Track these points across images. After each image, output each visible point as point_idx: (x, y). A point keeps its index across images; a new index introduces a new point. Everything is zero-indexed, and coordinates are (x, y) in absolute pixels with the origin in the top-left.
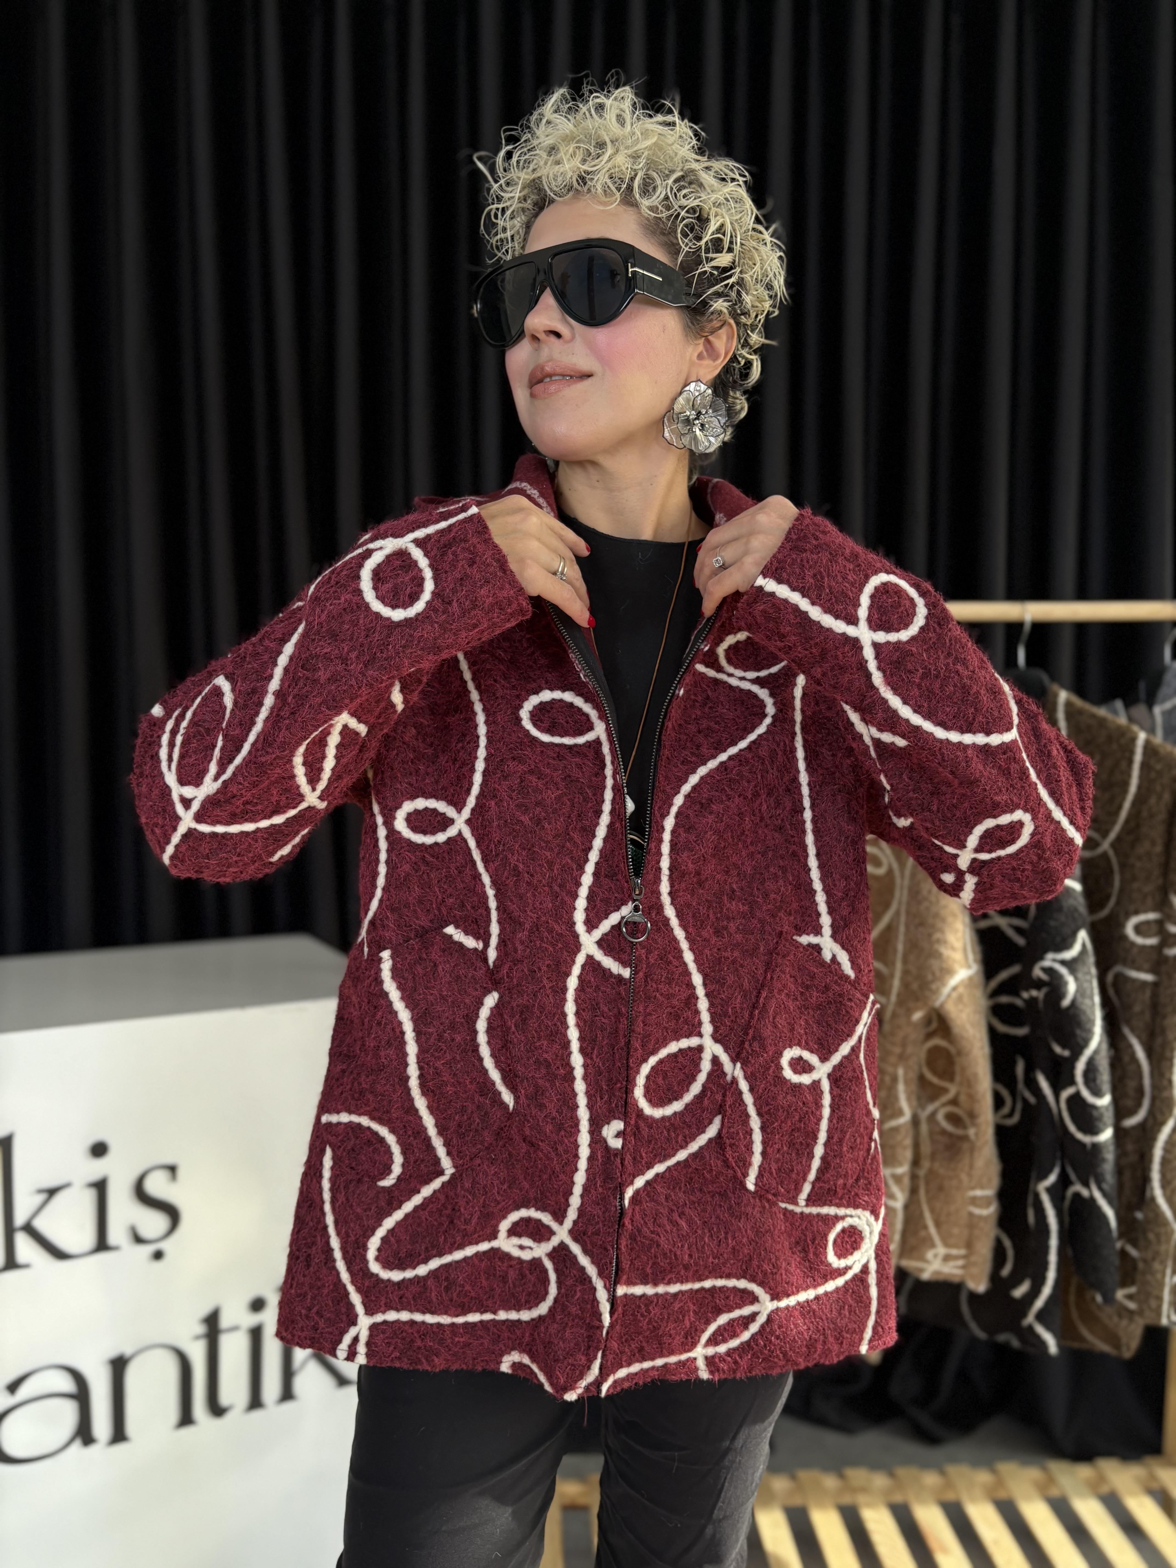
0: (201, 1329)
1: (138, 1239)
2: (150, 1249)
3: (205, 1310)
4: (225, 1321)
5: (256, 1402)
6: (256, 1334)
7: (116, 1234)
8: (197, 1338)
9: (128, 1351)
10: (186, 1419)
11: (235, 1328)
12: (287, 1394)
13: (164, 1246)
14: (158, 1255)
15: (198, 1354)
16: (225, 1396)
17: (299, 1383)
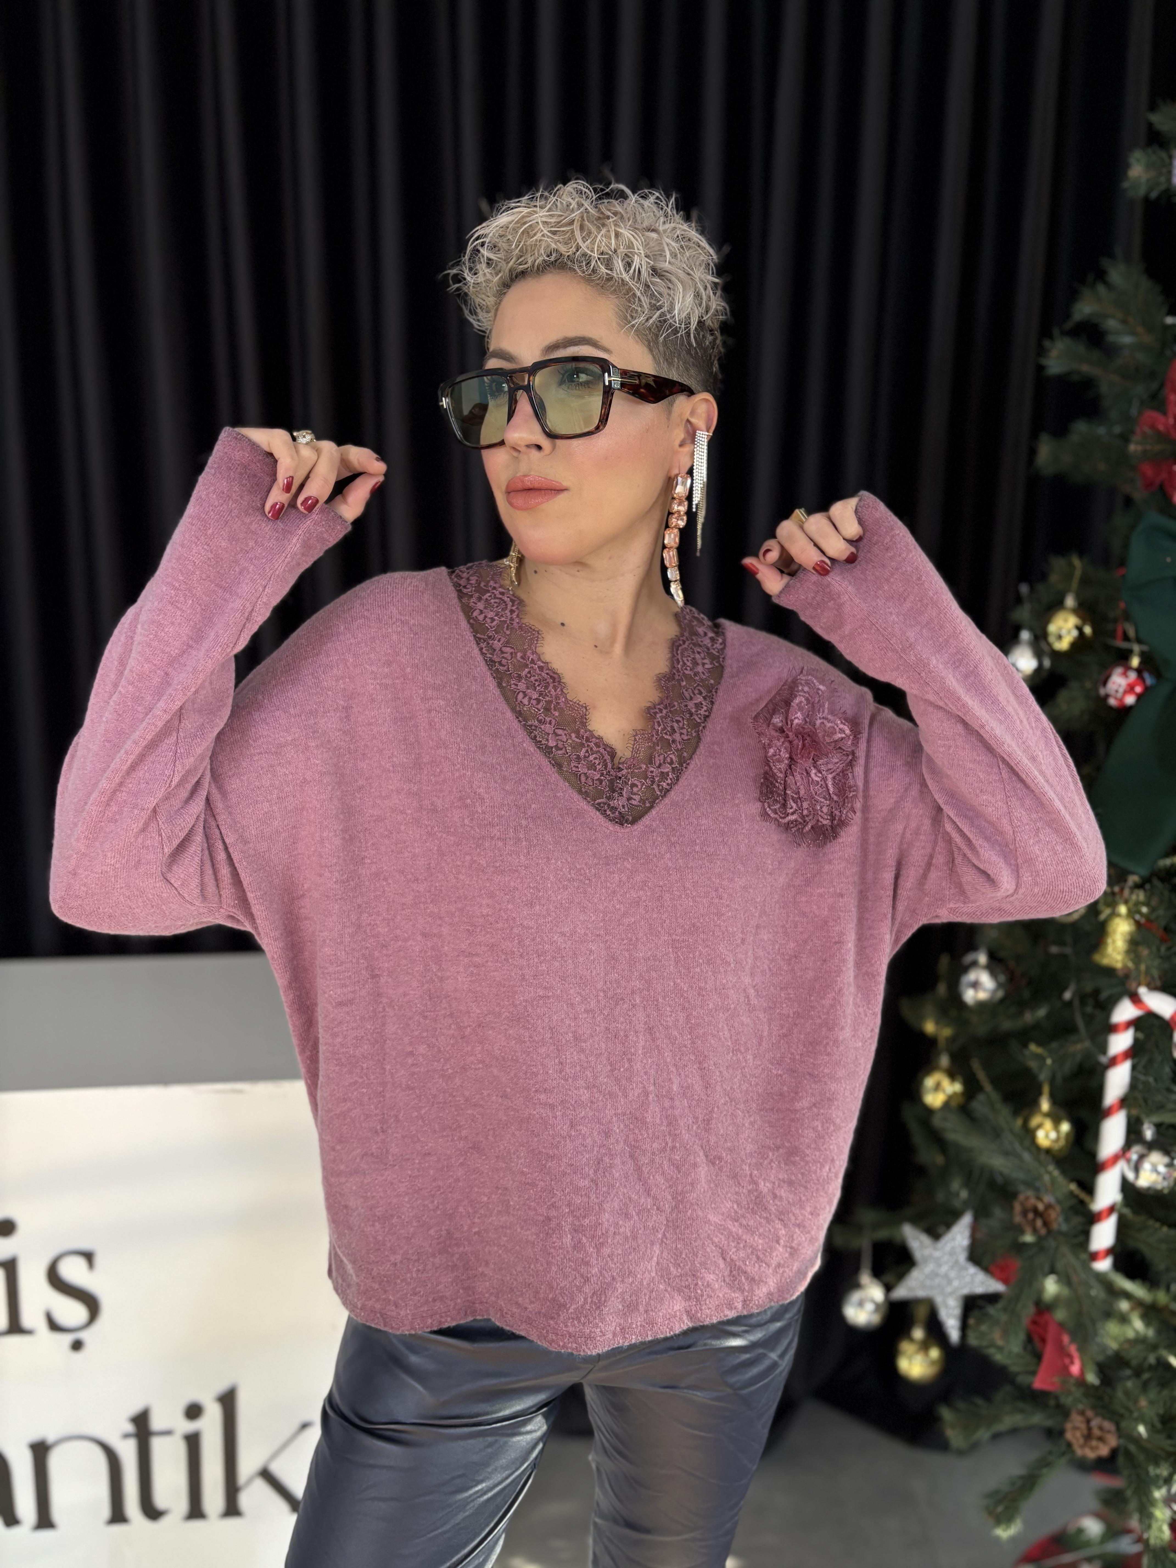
0: (130, 1428)
1: (54, 1326)
2: (68, 1338)
3: (135, 1408)
4: (157, 1423)
5: (196, 1511)
6: (193, 1442)
7: (31, 1316)
8: (126, 1436)
9: (51, 1438)
10: (118, 1516)
11: (168, 1433)
12: (232, 1509)
13: (83, 1335)
14: (77, 1346)
15: (128, 1452)
16: (160, 1499)
17: (245, 1500)
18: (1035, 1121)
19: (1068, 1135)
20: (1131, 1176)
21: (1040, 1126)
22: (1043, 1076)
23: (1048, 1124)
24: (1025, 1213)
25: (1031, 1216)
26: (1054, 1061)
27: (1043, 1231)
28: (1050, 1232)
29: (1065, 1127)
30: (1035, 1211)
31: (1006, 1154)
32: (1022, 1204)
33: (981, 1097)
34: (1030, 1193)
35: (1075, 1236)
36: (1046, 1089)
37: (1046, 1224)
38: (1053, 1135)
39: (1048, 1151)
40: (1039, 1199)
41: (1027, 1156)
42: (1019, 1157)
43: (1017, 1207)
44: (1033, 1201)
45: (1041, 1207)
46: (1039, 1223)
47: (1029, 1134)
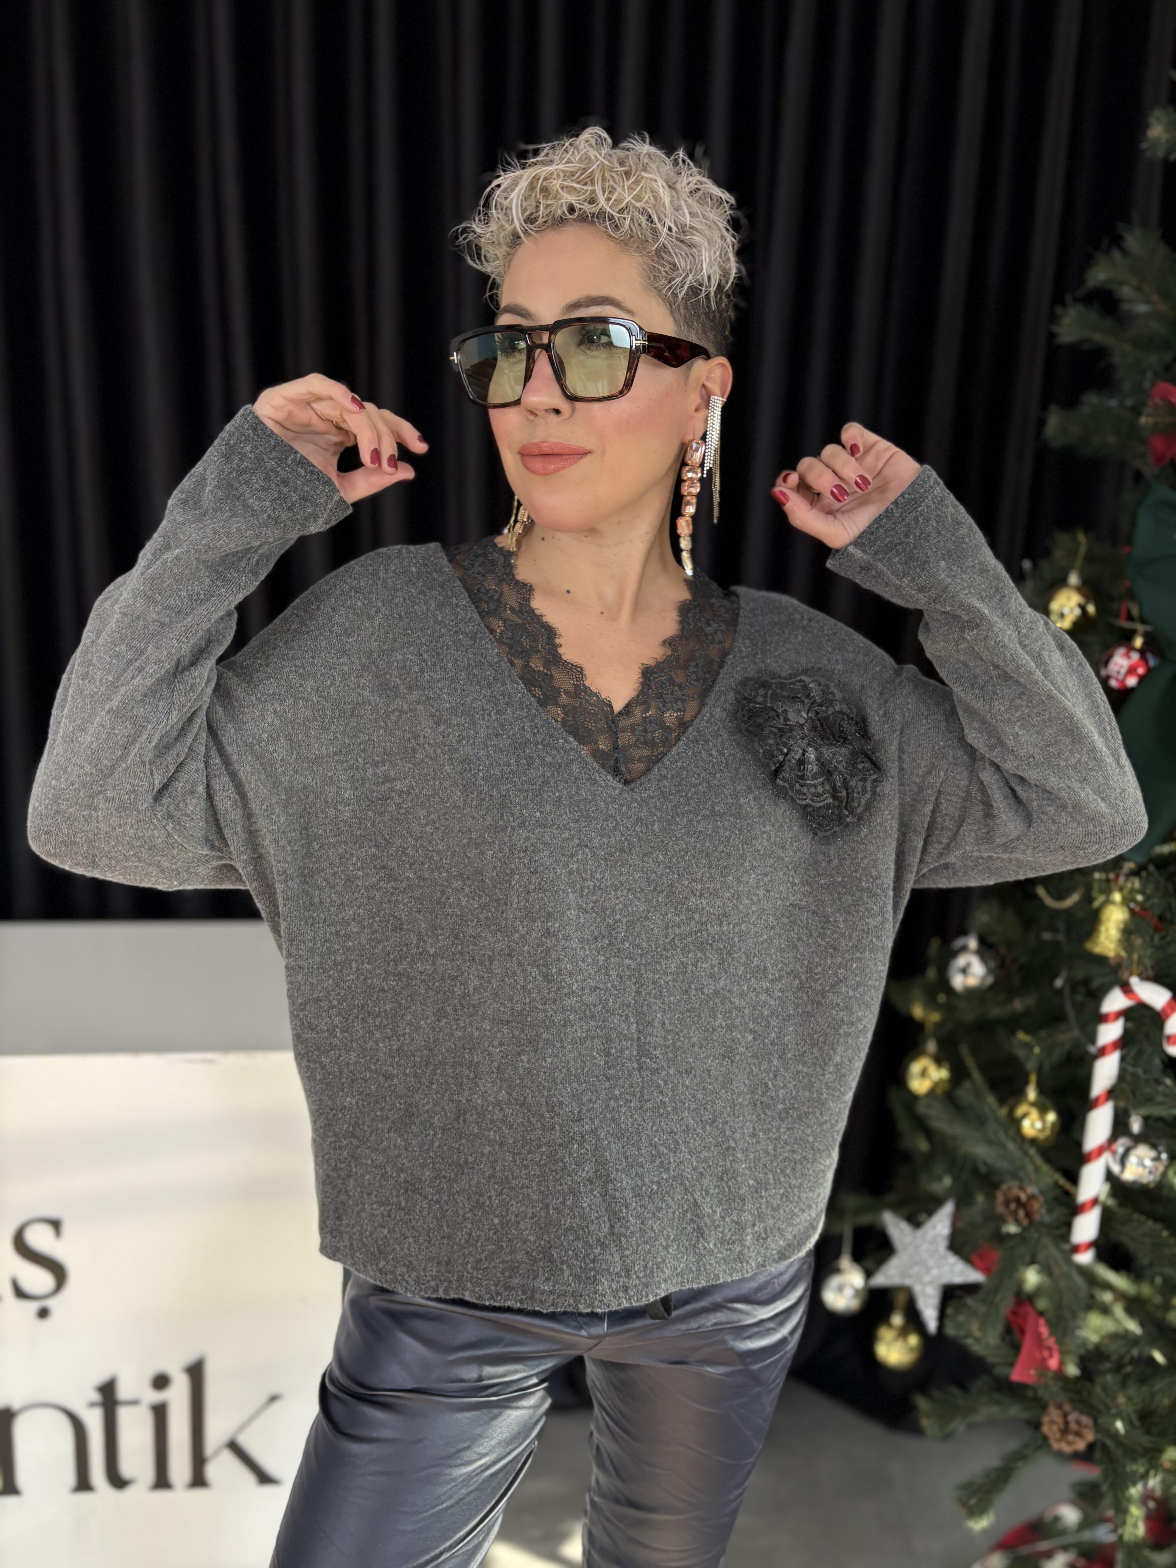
0: (96, 1397)
1: (20, 1294)
2: (34, 1306)
3: (101, 1378)
4: (123, 1392)
5: (162, 1481)
6: (160, 1412)
8: (92, 1405)
9: (14, 1404)
10: (83, 1484)
11: (134, 1402)
12: (199, 1480)
13: (51, 1303)
14: (43, 1313)
15: (94, 1421)
16: (126, 1469)
17: (212, 1471)
18: (1021, 1110)
19: (1053, 1125)
20: (1116, 1169)
21: (1025, 1115)
22: (1031, 1065)
23: (1034, 1114)
24: (1007, 1203)
25: (1013, 1206)
26: (1042, 1050)
27: (1025, 1222)
28: (1032, 1222)
29: (1051, 1117)
30: (1018, 1200)
31: (990, 1142)
32: (1005, 1194)
33: (967, 1085)
34: (1014, 1184)
35: (1058, 1228)
36: (1033, 1079)
37: (1028, 1215)
38: (1039, 1125)
39: (1033, 1141)
40: (1022, 1188)
41: (1011, 1146)
42: (1003, 1147)
43: (1000, 1197)
44: (1016, 1192)
45: (1023, 1197)
46: (1021, 1214)
47: (1015, 1123)
